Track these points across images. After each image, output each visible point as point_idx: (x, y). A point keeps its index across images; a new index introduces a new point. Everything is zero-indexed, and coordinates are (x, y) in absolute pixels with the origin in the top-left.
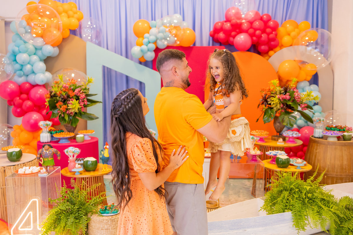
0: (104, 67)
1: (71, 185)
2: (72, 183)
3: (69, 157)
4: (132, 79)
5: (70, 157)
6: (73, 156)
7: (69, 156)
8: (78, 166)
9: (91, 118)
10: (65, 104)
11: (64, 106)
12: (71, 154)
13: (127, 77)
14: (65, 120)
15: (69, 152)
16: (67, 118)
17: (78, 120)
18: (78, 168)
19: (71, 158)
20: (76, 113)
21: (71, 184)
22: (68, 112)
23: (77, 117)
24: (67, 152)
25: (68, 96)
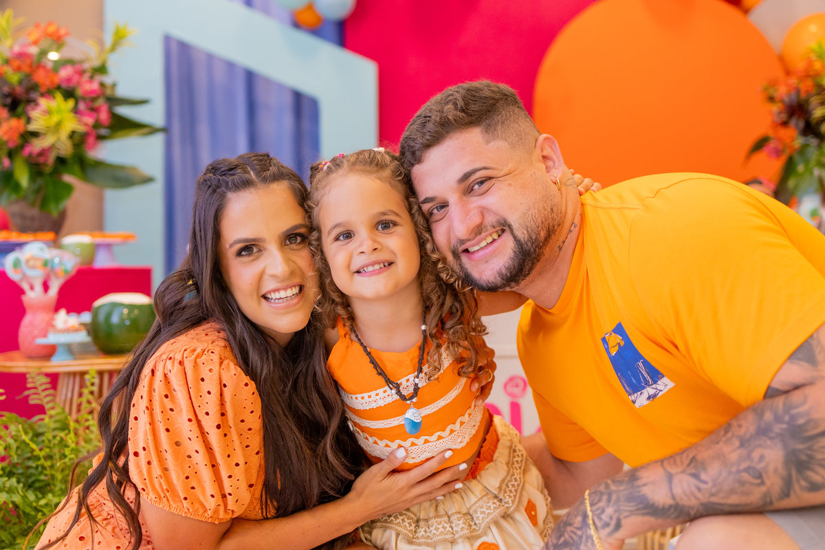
0: (168, 39)
1: (28, 396)
2: (35, 388)
3: (22, 292)
4: (268, 81)
5: (32, 288)
6: (46, 287)
7: (25, 286)
8: (66, 322)
9: (123, 178)
10: (19, 117)
11: (14, 122)
12: (37, 275)
13: (250, 77)
14: (16, 187)
15: (27, 261)
16: (23, 177)
17: (69, 188)
18: (68, 330)
19: (33, 296)
20: (61, 161)
21: (26, 393)
22: (27, 150)
23: (68, 178)
24: (17, 264)
25: (33, 87)
